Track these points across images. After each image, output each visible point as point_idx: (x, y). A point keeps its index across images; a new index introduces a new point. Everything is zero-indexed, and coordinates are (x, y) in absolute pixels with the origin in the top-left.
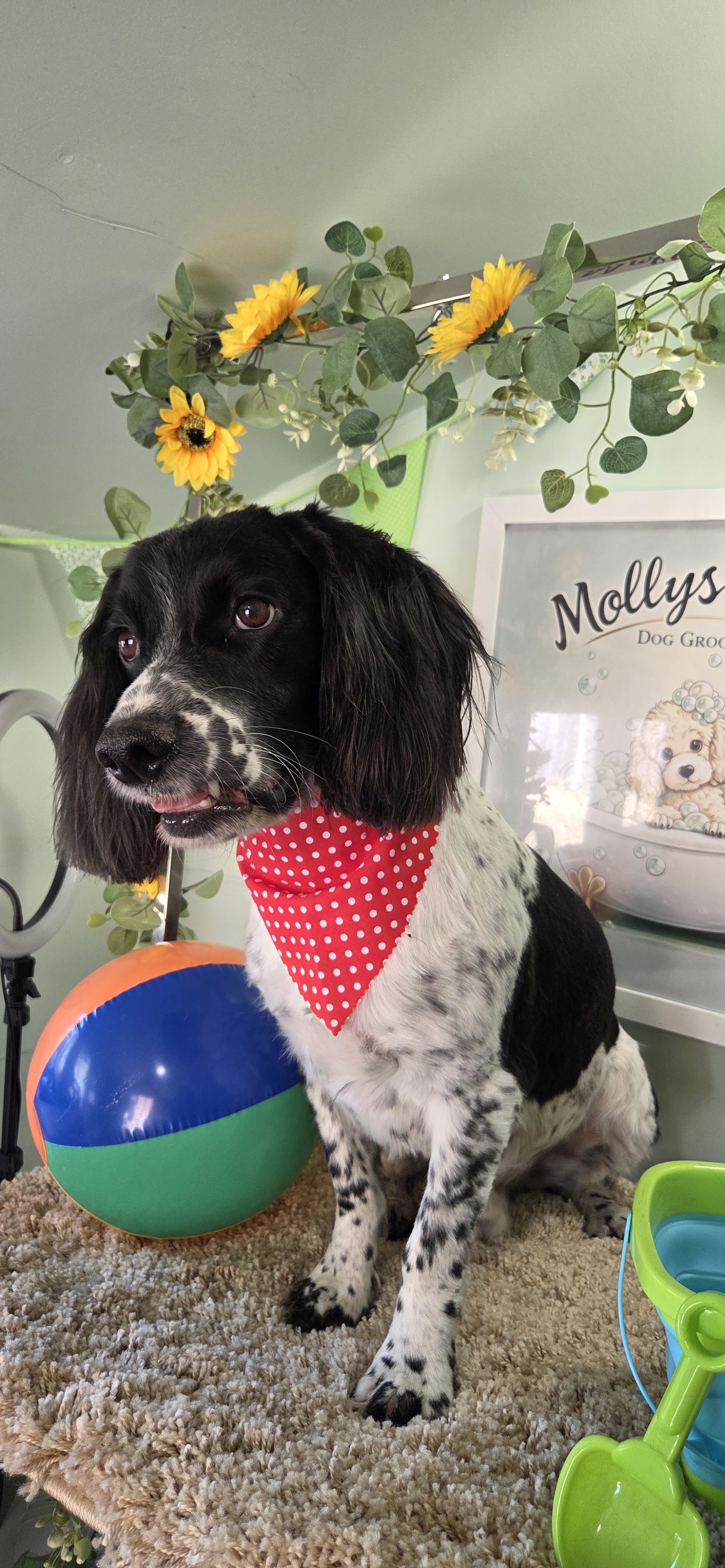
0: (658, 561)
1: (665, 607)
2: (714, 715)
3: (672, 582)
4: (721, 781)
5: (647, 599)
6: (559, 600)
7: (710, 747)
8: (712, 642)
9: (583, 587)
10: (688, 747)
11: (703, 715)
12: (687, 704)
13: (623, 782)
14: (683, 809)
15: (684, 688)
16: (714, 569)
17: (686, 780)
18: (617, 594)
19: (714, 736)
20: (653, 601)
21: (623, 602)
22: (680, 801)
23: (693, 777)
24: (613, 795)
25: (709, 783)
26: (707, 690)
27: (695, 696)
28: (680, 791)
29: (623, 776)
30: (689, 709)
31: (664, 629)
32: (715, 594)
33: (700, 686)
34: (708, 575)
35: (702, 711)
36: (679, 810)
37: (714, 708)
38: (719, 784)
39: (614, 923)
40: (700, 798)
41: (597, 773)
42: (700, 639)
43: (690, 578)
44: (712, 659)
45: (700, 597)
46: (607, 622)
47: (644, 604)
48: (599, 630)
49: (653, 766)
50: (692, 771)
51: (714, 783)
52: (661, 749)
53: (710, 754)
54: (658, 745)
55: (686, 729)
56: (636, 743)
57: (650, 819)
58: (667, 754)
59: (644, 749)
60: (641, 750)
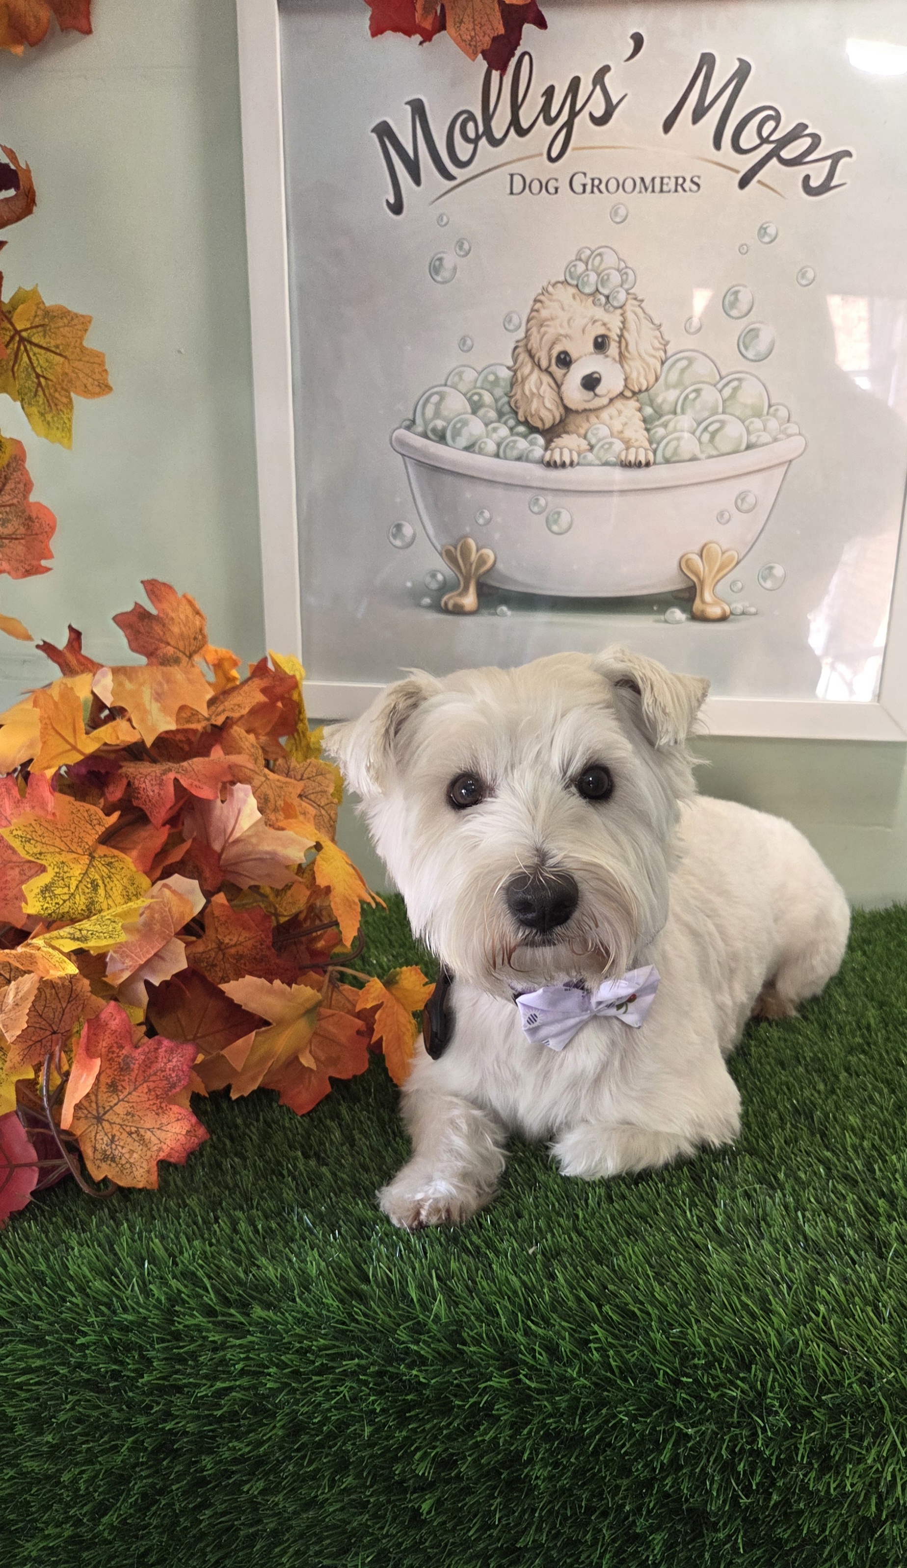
0: (526, 60)
1: (543, 132)
2: (622, 296)
3: (549, 93)
4: (636, 389)
5: (515, 122)
6: (384, 132)
7: (620, 342)
8: (613, 185)
9: (418, 108)
10: (590, 349)
11: (607, 297)
13: (506, 409)
14: (589, 435)
15: (580, 260)
16: (606, 69)
17: (592, 394)
18: (471, 117)
19: (624, 328)
20: (525, 125)
21: (481, 129)
22: (585, 425)
23: (599, 390)
24: (495, 430)
25: (621, 395)
26: (610, 260)
28: (585, 410)
29: (505, 399)
30: (588, 290)
31: (542, 169)
32: (610, 109)
34: (599, 78)
35: (606, 292)
36: (585, 437)
37: (621, 284)
38: (634, 393)
39: (510, 608)
40: (611, 418)
41: (469, 400)
42: (596, 182)
43: (575, 84)
44: (615, 212)
45: (591, 114)
46: (461, 164)
47: (512, 130)
48: (449, 177)
49: (546, 379)
50: (598, 381)
51: (628, 394)
52: (555, 353)
53: (620, 353)
54: (550, 349)
55: (586, 320)
56: (519, 350)
57: (547, 457)
58: (565, 360)
59: (532, 356)
60: (527, 359)
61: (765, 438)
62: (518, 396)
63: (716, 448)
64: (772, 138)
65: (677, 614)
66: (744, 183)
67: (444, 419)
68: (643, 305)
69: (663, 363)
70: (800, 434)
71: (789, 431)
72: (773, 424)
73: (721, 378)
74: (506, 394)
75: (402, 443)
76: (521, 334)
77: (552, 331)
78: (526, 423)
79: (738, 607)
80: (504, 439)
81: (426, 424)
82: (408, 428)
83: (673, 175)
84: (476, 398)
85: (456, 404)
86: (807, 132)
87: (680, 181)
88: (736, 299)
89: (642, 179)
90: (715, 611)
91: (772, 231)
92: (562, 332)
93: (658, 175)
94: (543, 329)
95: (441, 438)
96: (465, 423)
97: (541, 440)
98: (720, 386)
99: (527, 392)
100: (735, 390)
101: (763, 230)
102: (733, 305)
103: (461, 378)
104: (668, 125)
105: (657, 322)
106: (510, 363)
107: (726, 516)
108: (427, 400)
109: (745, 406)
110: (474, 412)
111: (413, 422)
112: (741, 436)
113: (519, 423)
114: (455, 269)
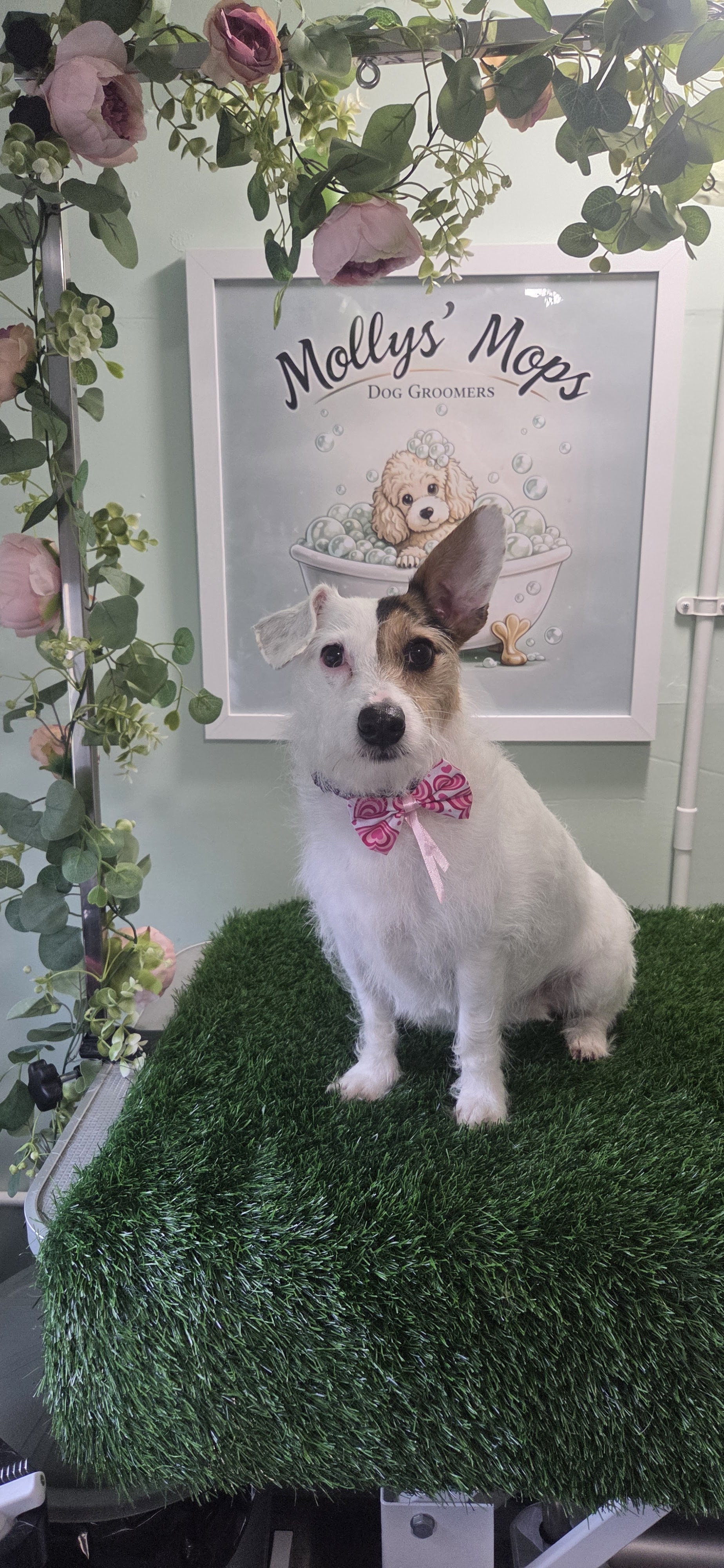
0: (379, 316)
1: (391, 361)
3: (394, 337)
4: (457, 518)
5: (372, 354)
6: (284, 358)
7: (445, 489)
8: (437, 393)
9: (307, 344)
10: (426, 491)
11: (436, 461)
12: (420, 452)
13: (369, 531)
14: (427, 547)
15: (417, 437)
16: (431, 323)
17: (427, 521)
18: (343, 351)
19: (448, 478)
20: (378, 356)
21: (349, 358)
22: (424, 541)
23: (431, 518)
24: (362, 544)
25: (447, 521)
26: (437, 437)
27: (428, 443)
28: (423, 532)
29: (369, 525)
30: (422, 456)
31: (390, 382)
32: (434, 347)
33: (431, 435)
34: (426, 328)
35: (435, 457)
36: (424, 549)
37: (445, 453)
38: (456, 521)
40: (441, 536)
41: (344, 526)
42: (426, 391)
43: (411, 332)
44: (439, 409)
45: (422, 350)
46: (336, 379)
47: (370, 359)
48: (328, 386)
49: (396, 512)
50: (431, 513)
51: (452, 521)
52: (402, 495)
53: (446, 495)
54: (399, 493)
55: (422, 474)
56: (378, 493)
57: (399, 562)
58: (408, 500)
59: (386, 498)
60: (383, 499)
61: (544, 548)
62: (377, 523)
63: (511, 554)
64: (539, 365)
65: (491, 661)
66: (523, 391)
67: (327, 538)
68: (460, 465)
69: (474, 501)
70: (567, 545)
71: (560, 543)
72: (549, 539)
73: (514, 510)
74: (369, 522)
75: (297, 553)
76: (378, 483)
77: (399, 481)
78: (383, 540)
79: (532, 656)
80: (368, 550)
81: (314, 540)
82: (302, 544)
83: (476, 387)
84: (348, 524)
85: (334, 527)
86: (561, 361)
87: (481, 390)
88: (521, 462)
89: (456, 389)
90: (517, 659)
91: (541, 420)
92: (407, 482)
93: (466, 387)
94: (393, 481)
95: (325, 550)
96: (341, 540)
97: (394, 551)
98: (513, 515)
99: (383, 520)
100: (523, 518)
101: (536, 420)
102: (519, 465)
103: (338, 512)
104: (472, 357)
105: (469, 476)
106: (372, 502)
107: (521, 598)
108: (315, 526)
109: (531, 527)
110: (348, 533)
111: (306, 540)
112: (528, 547)
113: (378, 540)
114: (333, 443)
